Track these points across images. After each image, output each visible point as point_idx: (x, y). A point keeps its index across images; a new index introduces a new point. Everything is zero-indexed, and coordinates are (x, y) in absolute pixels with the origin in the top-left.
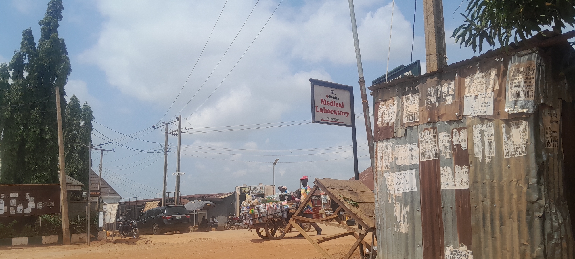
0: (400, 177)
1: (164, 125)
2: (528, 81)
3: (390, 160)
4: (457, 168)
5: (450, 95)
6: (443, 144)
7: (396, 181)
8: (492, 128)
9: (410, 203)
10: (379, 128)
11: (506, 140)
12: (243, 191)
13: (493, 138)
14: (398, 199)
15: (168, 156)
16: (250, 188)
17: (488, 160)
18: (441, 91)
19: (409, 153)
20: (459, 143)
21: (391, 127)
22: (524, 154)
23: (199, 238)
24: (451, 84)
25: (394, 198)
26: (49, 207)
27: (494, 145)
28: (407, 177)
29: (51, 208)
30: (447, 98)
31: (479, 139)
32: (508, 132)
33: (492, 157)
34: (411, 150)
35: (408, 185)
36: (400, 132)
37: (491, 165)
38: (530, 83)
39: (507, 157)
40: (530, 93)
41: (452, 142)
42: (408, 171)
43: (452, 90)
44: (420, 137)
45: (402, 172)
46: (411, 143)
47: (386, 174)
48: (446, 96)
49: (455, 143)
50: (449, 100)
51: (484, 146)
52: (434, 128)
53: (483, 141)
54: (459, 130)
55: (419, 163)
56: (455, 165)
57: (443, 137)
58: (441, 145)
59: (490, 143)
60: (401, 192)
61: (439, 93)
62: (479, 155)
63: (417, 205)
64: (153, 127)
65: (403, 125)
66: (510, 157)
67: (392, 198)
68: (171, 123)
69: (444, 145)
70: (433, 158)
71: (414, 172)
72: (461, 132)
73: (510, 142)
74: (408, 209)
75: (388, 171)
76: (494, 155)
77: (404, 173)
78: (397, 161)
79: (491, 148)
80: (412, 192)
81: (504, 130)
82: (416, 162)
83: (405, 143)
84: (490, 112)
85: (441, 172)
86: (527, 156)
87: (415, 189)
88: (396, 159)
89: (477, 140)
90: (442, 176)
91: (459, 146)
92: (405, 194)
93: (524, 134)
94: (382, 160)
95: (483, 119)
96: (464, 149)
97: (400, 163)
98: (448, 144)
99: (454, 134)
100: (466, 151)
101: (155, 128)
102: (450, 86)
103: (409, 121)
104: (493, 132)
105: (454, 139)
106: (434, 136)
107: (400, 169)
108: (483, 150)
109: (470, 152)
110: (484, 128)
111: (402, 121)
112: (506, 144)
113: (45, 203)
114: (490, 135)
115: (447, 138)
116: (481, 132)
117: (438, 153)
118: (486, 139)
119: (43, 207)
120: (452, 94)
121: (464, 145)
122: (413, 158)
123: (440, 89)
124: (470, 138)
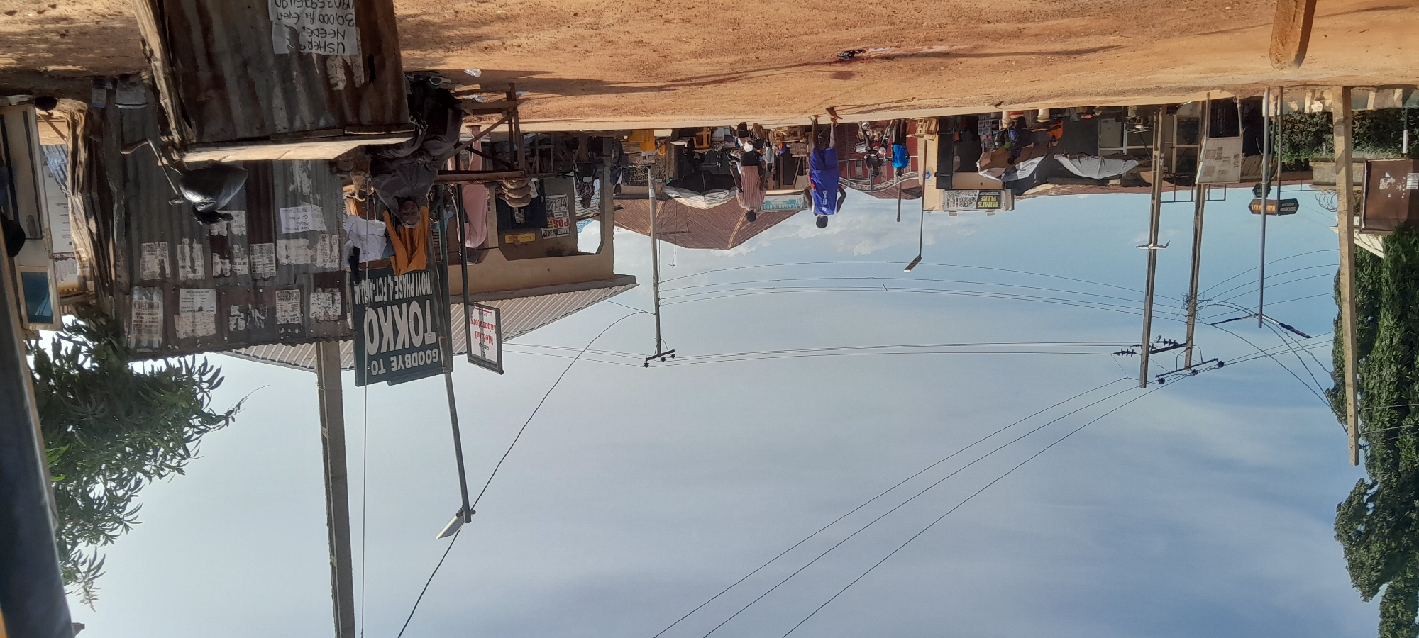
0: (302, 225)
1: (1196, 368)
2: (139, 319)
3: (319, 246)
4: (225, 233)
5: (234, 316)
6: (243, 261)
7: (309, 221)
8: (181, 275)
9: (289, 194)
10: (338, 286)
11: (165, 261)
13: (180, 263)
14: (305, 199)
15: (1187, 291)
16: (977, 204)
17: (187, 240)
18: (246, 321)
19: (293, 252)
20: (223, 260)
21: (320, 286)
22: (144, 245)
24: (234, 329)
25: (312, 200)
27: (179, 255)
28: (292, 224)
30: (238, 313)
31: (197, 263)
32: (162, 269)
33: (181, 244)
34: (287, 257)
35: (292, 215)
36: (303, 280)
37: (183, 236)
38: (138, 317)
39: (164, 243)
40: (137, 306)
41: (230, 263)
42: (292, 231)
43: (232, 321)
44: (275, 270)
45: (300, 230)
46: (289, 265)
47: (325, 229)
48: (239, 316)
49: (227, 261)
50: (234, 310)
51: (191, 256)
52: (255, 280)
53: (193, 261)
54: (222, 275)
55: (276, 241)
56: (227, 237)
57: (242, 269)
58: (246, 260)
59: (184, 259)
60: (300, 208)
61: (249, 319)
62: (197, 246)
63: (279, 193)
64: (1221, 364)
65: (301, 287)
66: (161, 243)
67: (315, 199)
68: (1177, 371)
69: (242, 259)
70: (256, 246)
71: (284, 231)
72: (220, 273)
73: (160, 258)
74: (292, 187)
75: (322, 232)
76: (179, 246)
77: (297, 229)
78: (307, 244)
79: (183, 252)
80: (286, 206)
81: (168, 271)
82: (282, 243)
83: (297, 266)
84: (183, 292)
85: (245, 229)
86: (141, 241)
87: (282, 211)
88: (310, 247)
89: (199, 264)
90: (245, 225)
91: (222, 257)
92: (296, 204)
93: (144, 265)
94: (332, 247)
95: (193, 285)
96: (216, 254)
97: (302, 242)
98: (237, 260)
99: (228, 271)
100: (213, 251)
101: (1217, 359)
102: (235, 326)
103: (291, 291)
104: (180, 270)
105: (228, 266)
106: (254, 271)
107: (305, 235)
108: (191, 251)
109: (209, 250)
110: (191, 276)
111: (302, 293)
112: (165, 257)
113: (1400, 187)
114: (184, 267)
115: (238, 267)
116: (194, 271)
117: (249, 252)
118: (188, 263)
119: (1406, 178)
120: (231, 316)
121: (217, 258)
122: (285, 247)
123: (248, 324)
124: (209, 265)
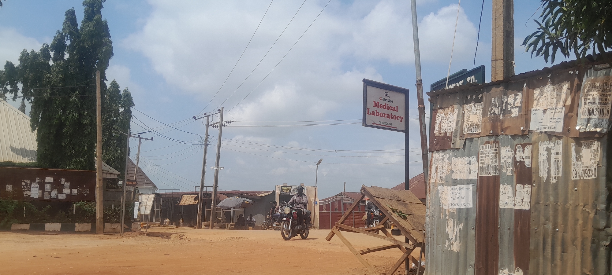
0: (456, 191)
1: (205, 116)
2: (604, 98)
3: (446, 172)
4: (519, 186)
5: (516, 107)
6: (505, 159)
7: (450, 195)
8: (561, 146)
9: (464, 220)
10: (435, 138)
11: (575, 160)
12: (283, 190)
13: (560, 157)
14: (452, 215)
15: (208, 148)
16: (291, 188)
17: (553, 181)
18: (507, 102)
19: (466, 167)
20: (522, 160)
21: (448, 137)
22: (594, 177)
23: (235, 236)
24: (518, 95)
25: (447, 214)
26: (84, 194)
27: (561, 165)
28: (463, 193)
29: (86, 195)
30: (513, 110)
31: (545, 157)
32: (578, 152)
33: (558, 177)
34: (470, 163)
35: (463, 201)
36: (459, 143)
37: (556, 186)
38: (606, 100)
39: (575, 179)
40: (606, 112)
41: (515, 158)
42: (465, 186)
43: (518, 103)
44: (480, 151)
45: (458, 186)
46: (469, 156)
47: (440, 188)
48: (513, 108)
49: (518, 160)
50: (515, 112)
51: (550, 165)
52: (496, 141)
53: (549, 159)
54: (524, 146)
55: (477, 178)
56: (517, 183)
57: (506, 152)
58: (502, 160)
59: (556, 162)
60: (455, 207)
61: (504, 105)
62: (543, 175)
63: (472, 223)
64: (194, 118)
65: (462, 136)
66: (578, 178)
67: (445, 214)
68: (213, 115)
69: (506, 161)
70: (493, 174)
71: (471, 187)
72: (526, 148)
73: (579, 163)
74: (461, 226)
75: (442, 185)
76: (560, 175)
77: (460, 188)
78: (453, 175)
79: (557, 168)
80: (468, 209)
81: (573, 149)
82: (473, 177)
83: (463, 156)
84: (559, 128)
85: (501, 190)
86: (597, 180)
87: (471, 206)
88: (452, 172)
89: (543, 157)
90: (501, 193)
91: (522, 163)
92: (459, 210)
93: (595, 155)
94: (436, 172)
95: (550, 136)
96: (527, 166)
97: (456, 176)
98: (510, 160)
99: (518, 150)
100: (530, 169)
101: (196, 119)
102: (517, 97)
103: (469, 132)
104: (561, 151)
105: (518, 155)
106: (496, 150)
107: (455, 183)
108: (549, 169)
109: (533, 171)
110: (551, 145)
111: (462, 131)
112: (574, 164)
113: (80, 190)
114: (557, 154)
115: (510, 154)
116: (548, 150)
117: (499, 168)
118: (553, 158)
119: (77, 193)
120: (518, 107)
121: (527, 163)
122: (471, 172)
123: (506, 100)
124: (535, 155)
